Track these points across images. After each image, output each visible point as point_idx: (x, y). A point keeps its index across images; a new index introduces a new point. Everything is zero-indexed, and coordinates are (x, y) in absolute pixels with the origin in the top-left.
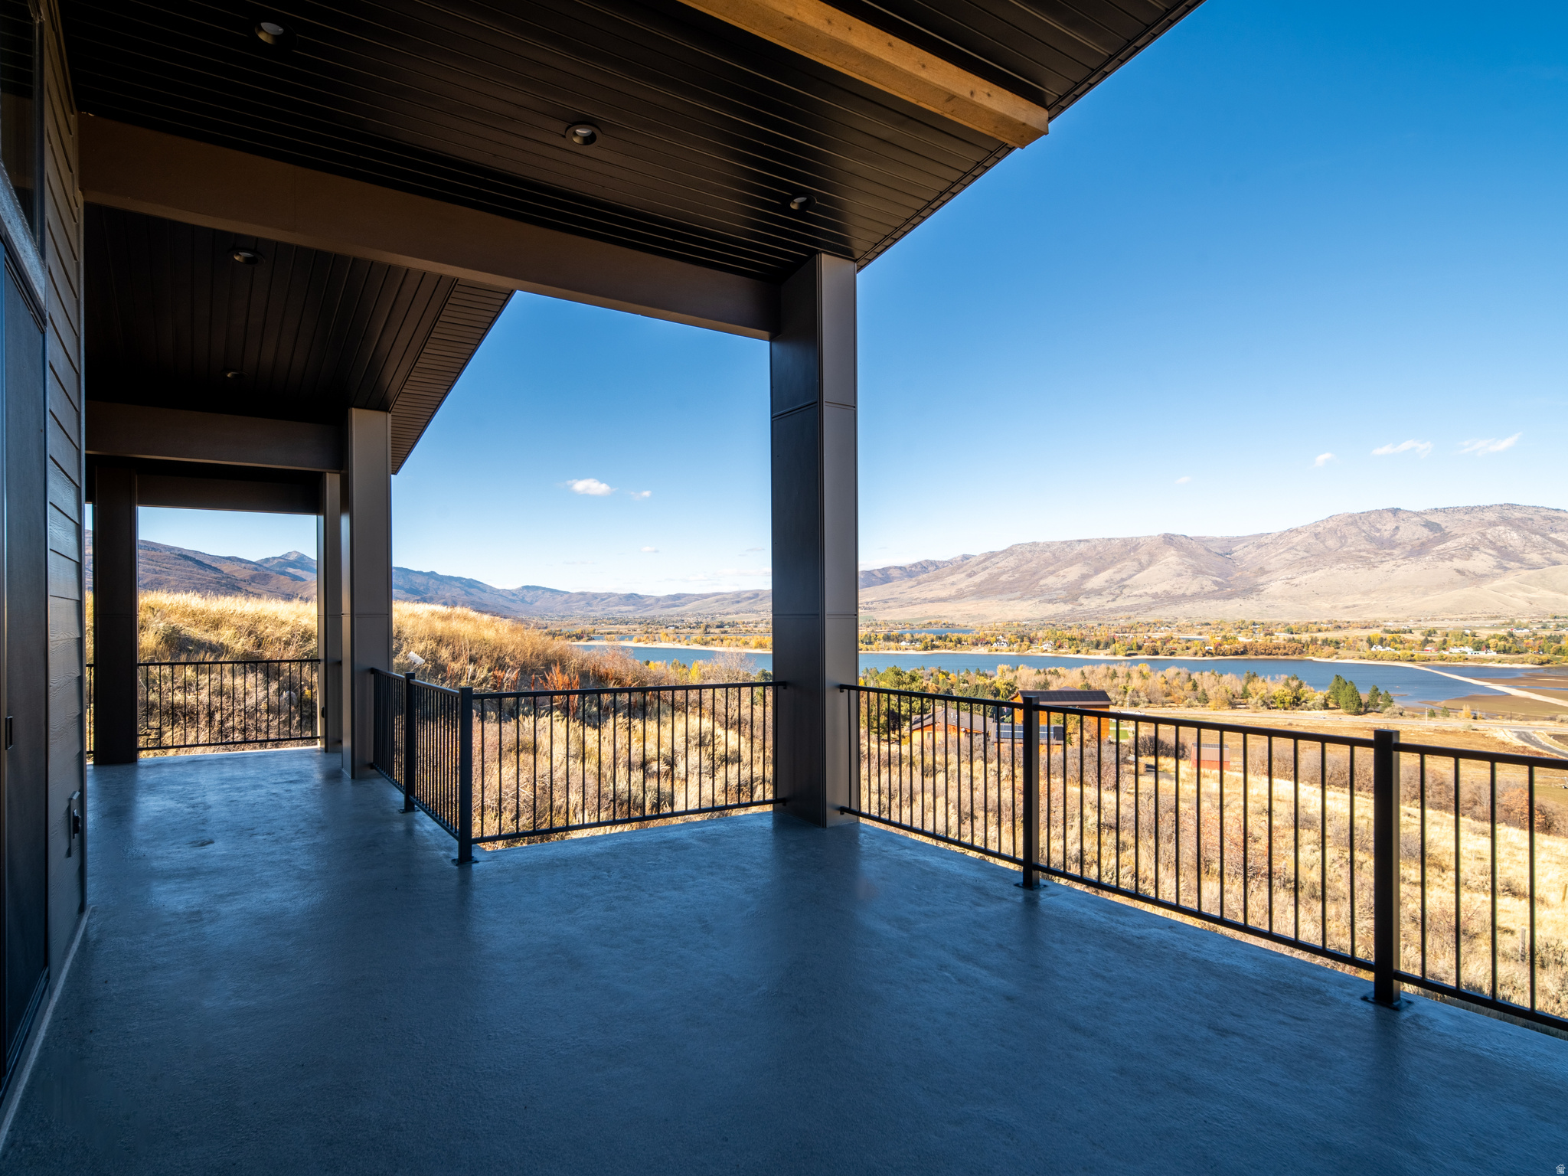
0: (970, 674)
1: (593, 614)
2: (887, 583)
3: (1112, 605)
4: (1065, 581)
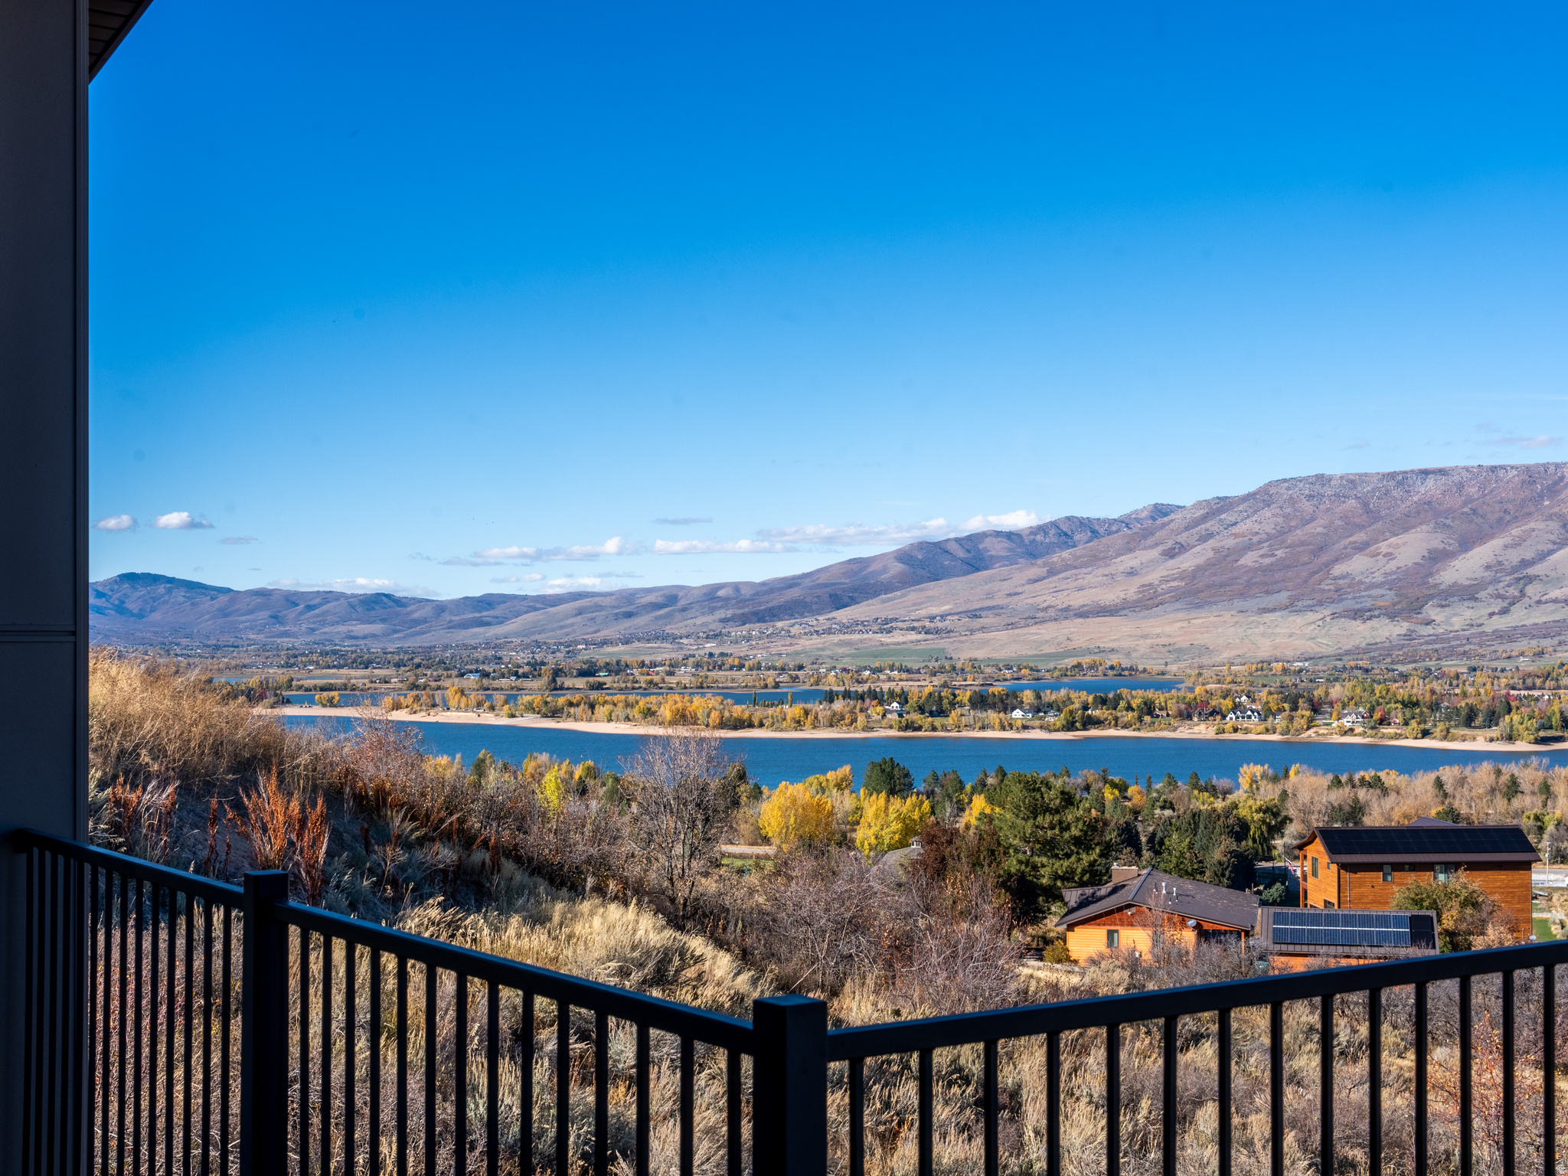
0: (1176, 787)
1: (286, 642)
2: (978, 570)
3: (1501, 623)
4: (1392, 566)
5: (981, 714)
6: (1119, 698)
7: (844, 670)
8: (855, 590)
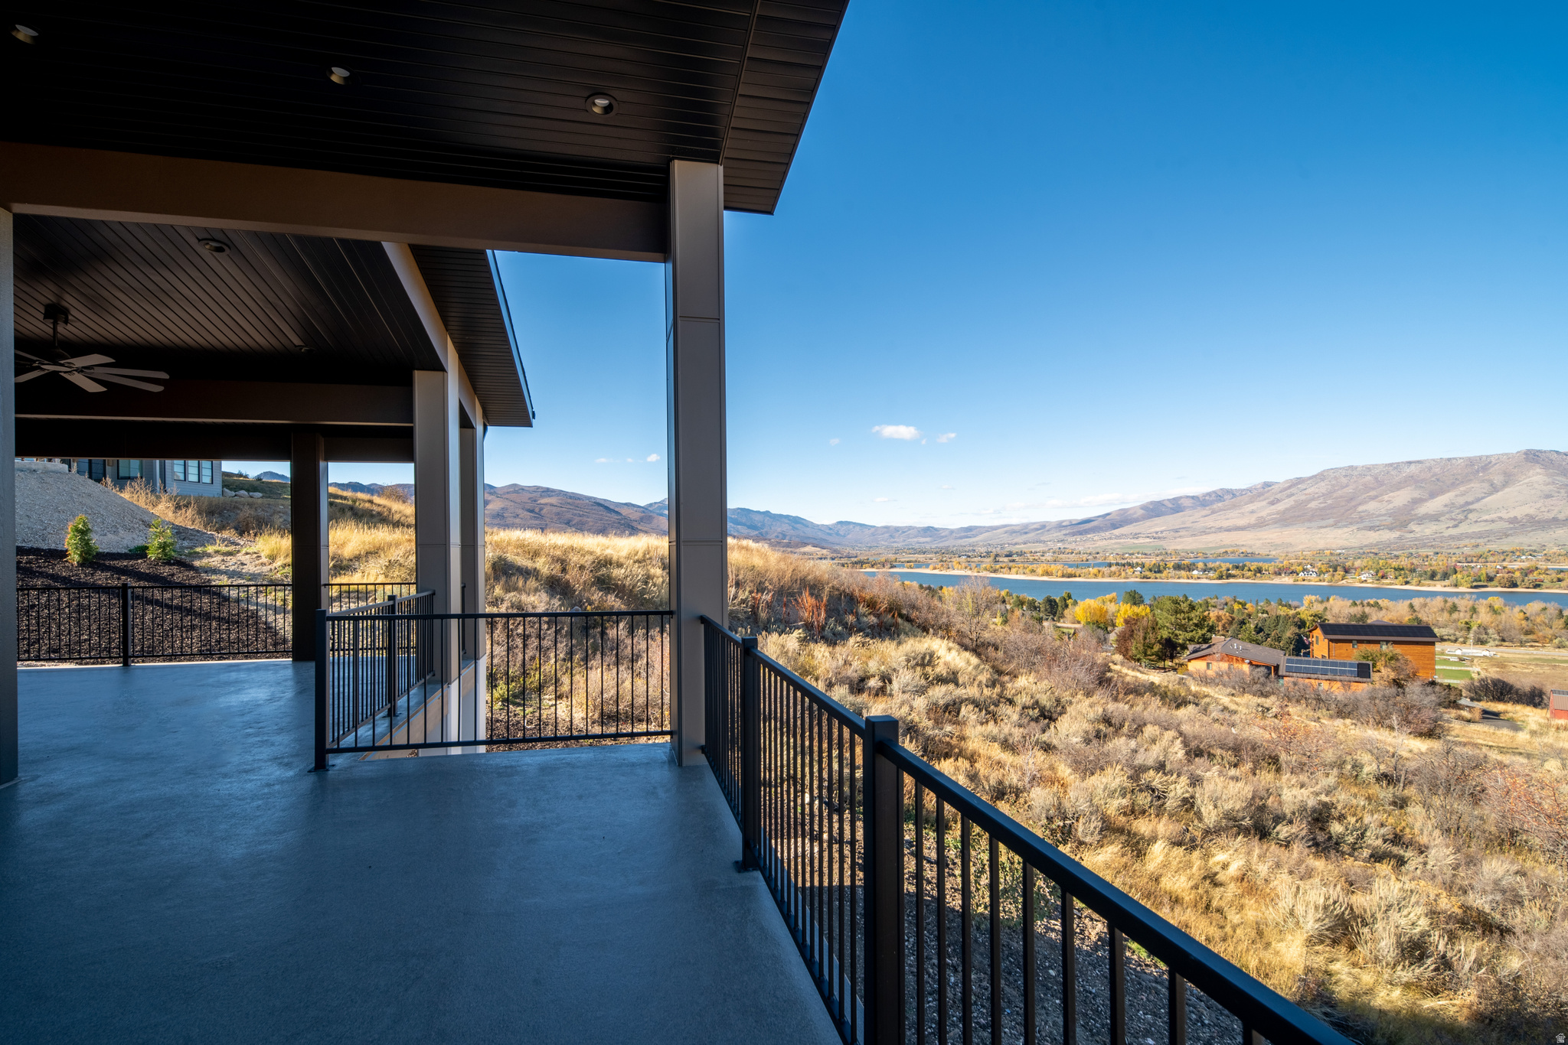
0: (1270, 604)
1: (895, 545)
3: (1453, 532)
4: (1391, 506)
5: (1177, 572)
6: (1244, 566)
7: (1117, 554)
8: (1122, 521)
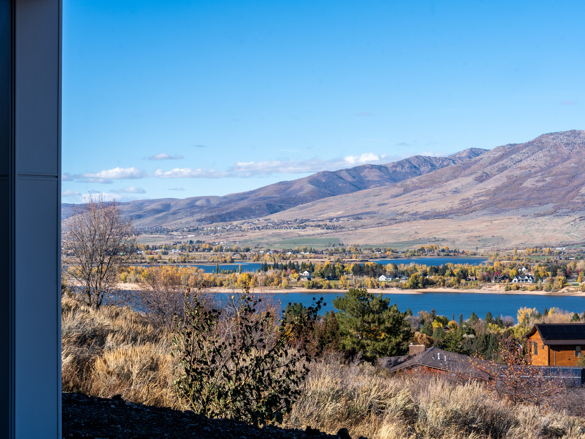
0: (478, 321)
2: (360, 189)
5: (359, 278)
6: (446, 268)
7: (276, 251)
8: (283, 201)
